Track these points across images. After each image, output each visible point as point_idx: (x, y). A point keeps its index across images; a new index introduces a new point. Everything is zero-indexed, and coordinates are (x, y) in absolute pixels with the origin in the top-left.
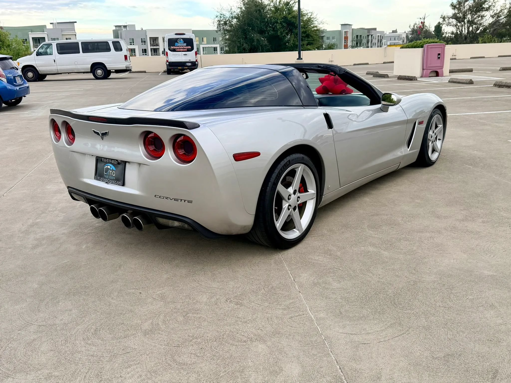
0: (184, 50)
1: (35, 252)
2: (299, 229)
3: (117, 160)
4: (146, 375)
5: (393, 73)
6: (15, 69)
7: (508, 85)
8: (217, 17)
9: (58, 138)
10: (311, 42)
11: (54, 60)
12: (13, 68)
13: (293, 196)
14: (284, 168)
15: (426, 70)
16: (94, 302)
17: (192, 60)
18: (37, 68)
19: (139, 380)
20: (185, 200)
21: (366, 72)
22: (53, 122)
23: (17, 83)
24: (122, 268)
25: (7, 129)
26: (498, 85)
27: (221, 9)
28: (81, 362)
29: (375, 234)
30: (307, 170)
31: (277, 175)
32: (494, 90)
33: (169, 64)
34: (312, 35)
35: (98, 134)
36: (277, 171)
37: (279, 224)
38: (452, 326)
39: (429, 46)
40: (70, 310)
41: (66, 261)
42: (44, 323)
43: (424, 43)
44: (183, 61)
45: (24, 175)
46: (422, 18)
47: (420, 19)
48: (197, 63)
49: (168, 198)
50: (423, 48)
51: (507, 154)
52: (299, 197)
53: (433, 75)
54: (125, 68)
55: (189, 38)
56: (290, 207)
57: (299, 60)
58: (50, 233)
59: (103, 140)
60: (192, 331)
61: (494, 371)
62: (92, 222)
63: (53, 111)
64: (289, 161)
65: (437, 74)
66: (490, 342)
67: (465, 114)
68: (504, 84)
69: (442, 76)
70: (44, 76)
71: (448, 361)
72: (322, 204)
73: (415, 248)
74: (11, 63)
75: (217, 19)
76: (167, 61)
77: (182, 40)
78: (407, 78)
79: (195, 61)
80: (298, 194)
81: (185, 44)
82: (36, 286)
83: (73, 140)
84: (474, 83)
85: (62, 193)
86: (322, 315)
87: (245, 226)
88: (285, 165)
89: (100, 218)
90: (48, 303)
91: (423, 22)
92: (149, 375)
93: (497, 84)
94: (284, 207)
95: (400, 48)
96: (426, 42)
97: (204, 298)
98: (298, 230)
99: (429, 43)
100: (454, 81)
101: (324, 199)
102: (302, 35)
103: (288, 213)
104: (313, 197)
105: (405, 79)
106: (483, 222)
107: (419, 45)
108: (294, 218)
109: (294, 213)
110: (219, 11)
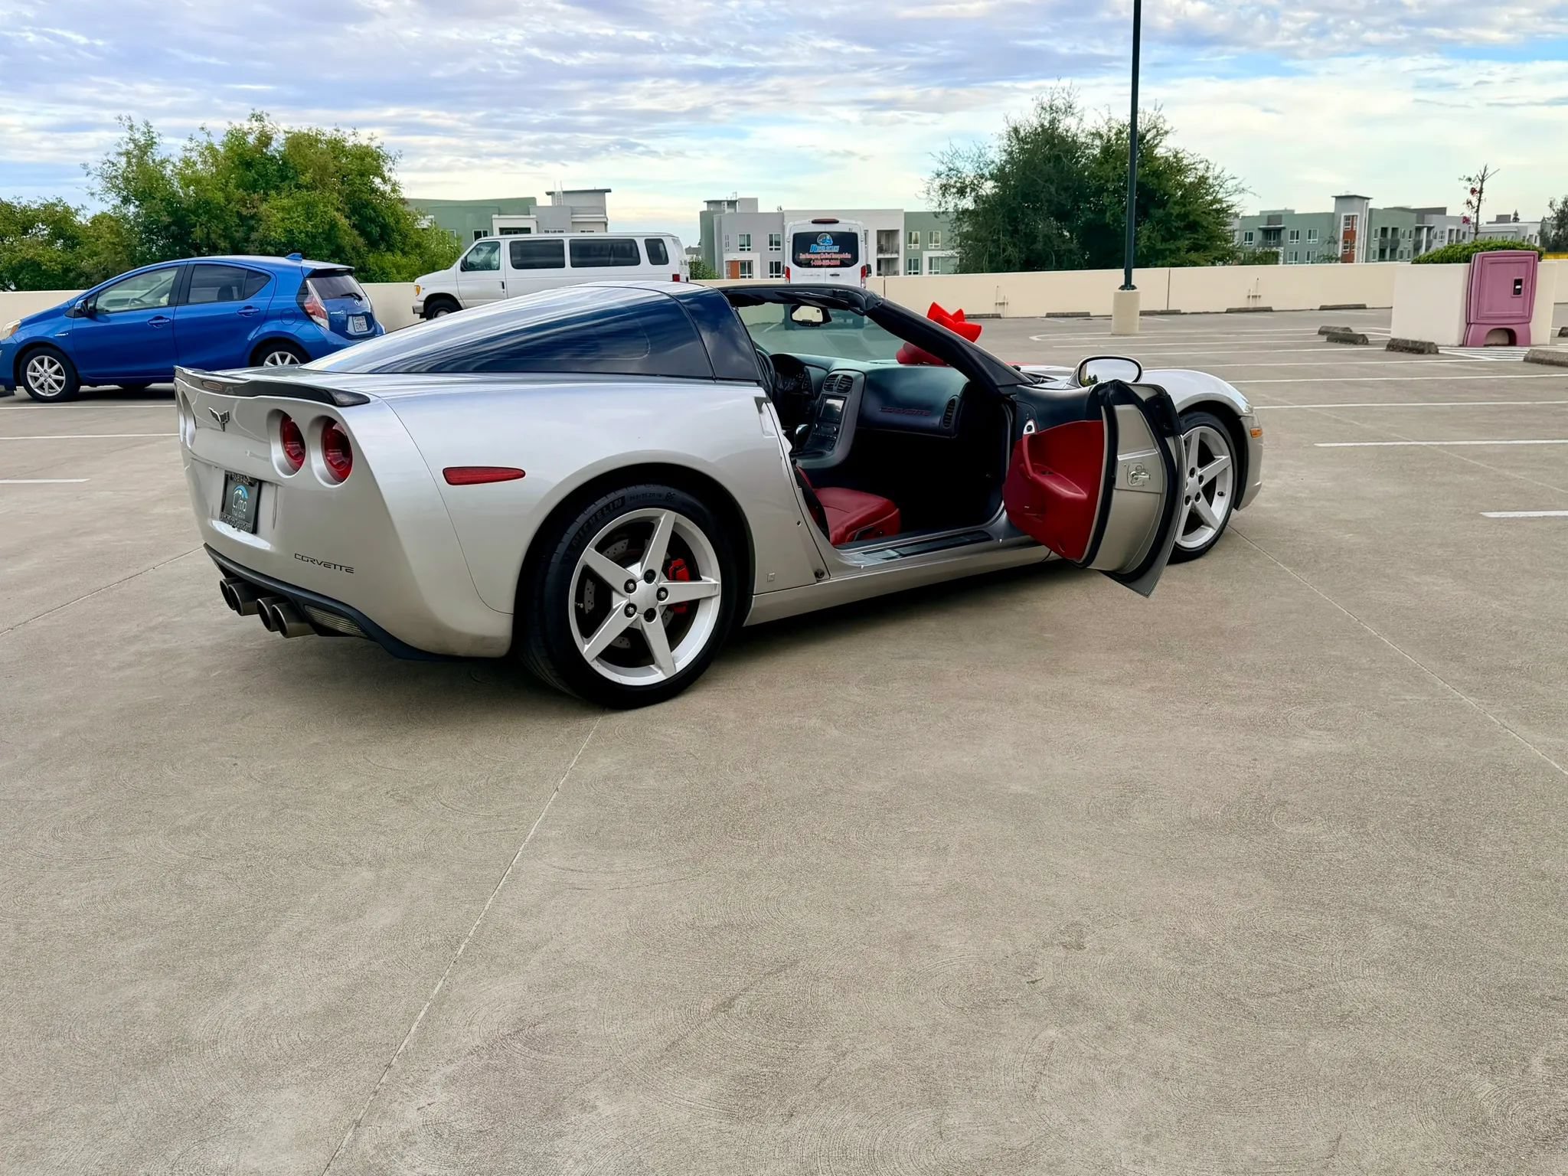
0: (833, 263)
1: (113, 676)
2: (665, 666)
3: (250, 478)
5: (1389, 332)
8: (939, 175)
10: (1201, 242)
11: (503, 283)
13: (642, 584)
14: (602, 514)
15: (1478, 326)
20: (341, 567)
21: (1318, 329)
23: (355, 332)
24: (247, 718)
27: (951, 154)
29: (859, 695)
30: (688, 527)
31: (580, 528)
34: (1205, 224)
35: (216, 417)
36: (581, 519)
39: (1486, 259)
41: (156, 697)
43: (1475, 249)
46: (1473, 177)
47: (1467, 184)
49: (314, 560)
50: (1470, 262)
53: (1500, 342)
55: (847, 230)
56: (631, 610)
57: (1126, 291)
58: (174, 644)
59: (224, 430)
64: (623, 498)
65: (1511, 339)
67: (1451, 443)
72: (753, 618)
73: (913, 728)
74: (349, 286)
75: (937, 183)
77: (828, 237)
78: (1410, 345)
80: (660, 582)
81: (836, 248)
82: (58, 735)
87: (485, 639)
88: (607, 506)
90: (50, 764)
91: (1478, 189)
94: (614, 607)
95: (1413, 263)
96: (1482, 247)
97: (347, 785)
99: (1491, 249)
100: (1537, 357)
101: (756, 602)
102: (1175, 224)
103: (627, 622)
104: (713, 594)
105: (1406, 349)
106: (1152, 690)
107: (1458, 255)
108: (647, 637)
109: (648, 626)
110: (946, 160)
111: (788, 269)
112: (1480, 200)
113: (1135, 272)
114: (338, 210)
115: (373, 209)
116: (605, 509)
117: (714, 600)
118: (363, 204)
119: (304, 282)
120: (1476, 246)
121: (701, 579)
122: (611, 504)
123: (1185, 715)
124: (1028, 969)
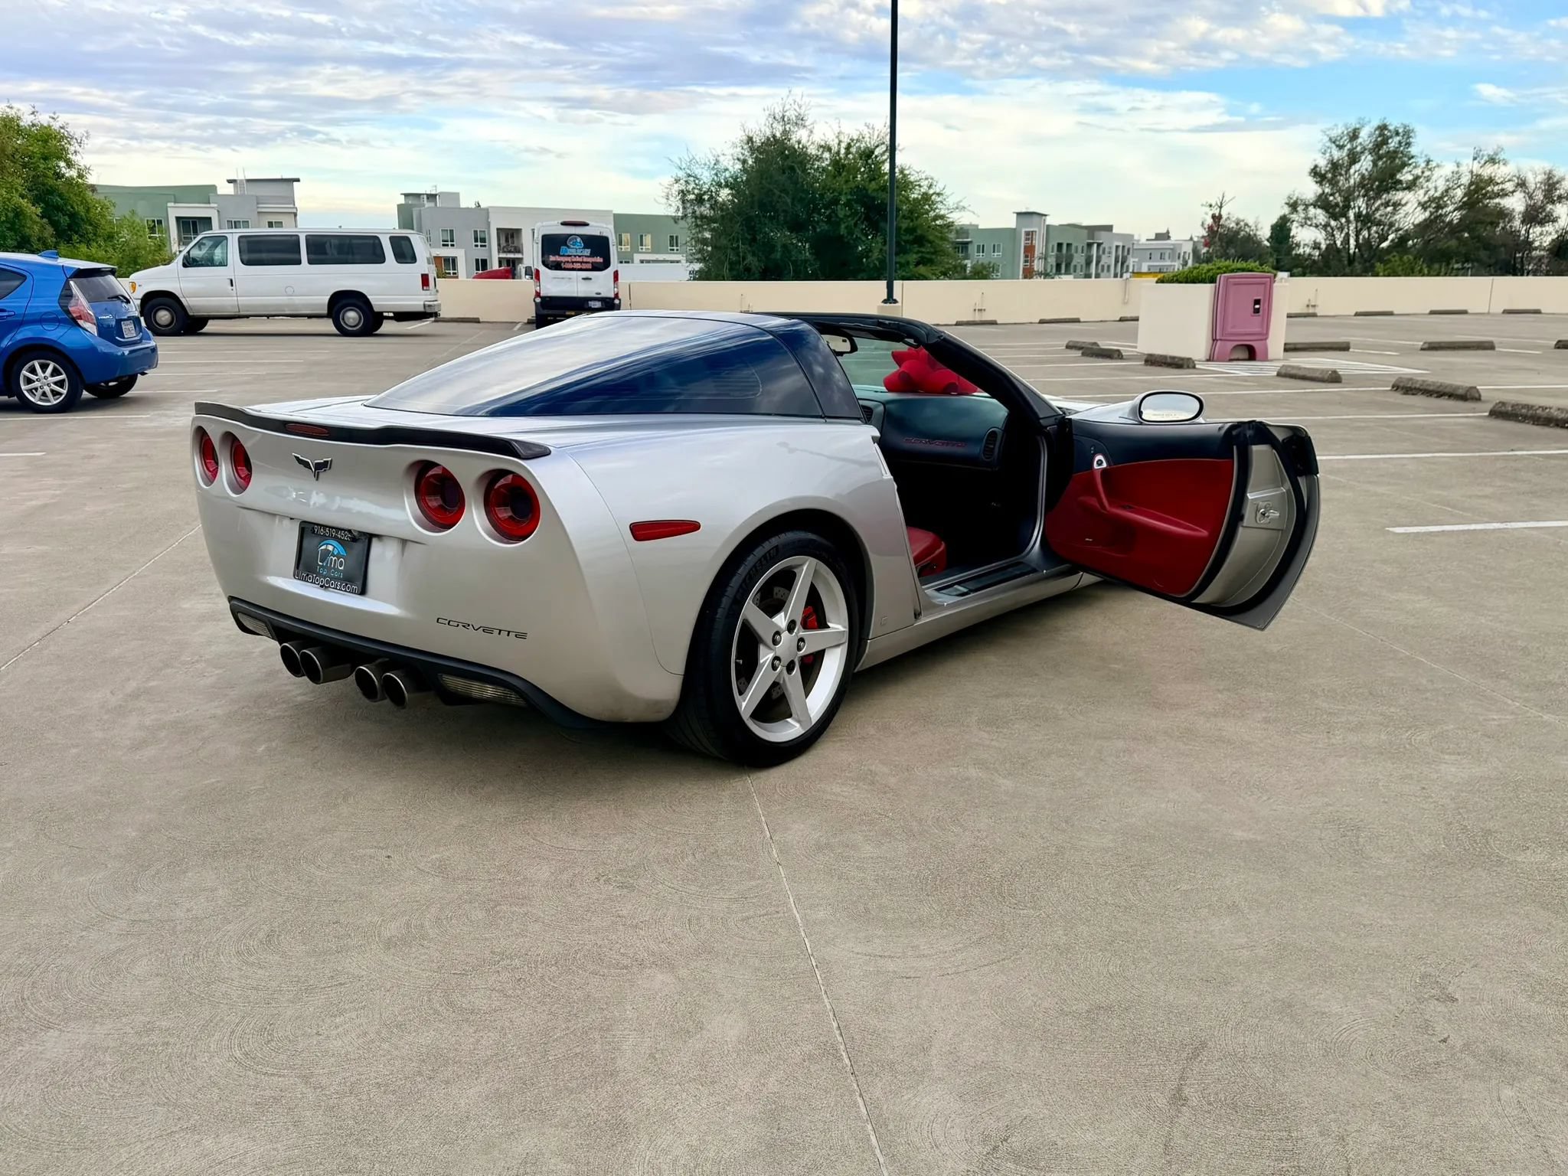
0: (584, 266)
1: (137, 757)
2: (801, 719)
3: (350, 531)
4: (378, 1033)
5: (1137, 347)
6: (123, 302)
7: (1428, 388)
8: (677, 181)
9: (212, 474)
10: (928, 256)
11: (231, 281)
12: (117, 297)
13: (785, 635)
14: (761, 564)
15: (1223, 342)
16: (271, 873)
17: (603, 295)
18: (183, 300)
19: (360, 1041)
20: (509, 632)
21: (1065, 343)
22: (201, 435)
23: (124, 338)
24: (351, 800)
25: (93, 457)
26: (1403, 388)
27: (688, 160)
28: (225, 1002)
29: (992, 740)
30: (824, 574)
31: (744, 581)
32: (1391, 400)
33: (541, 302)
34: (931, 238)
35: (306, 465)
36: (743, 571)
37: (746, 704)
38: (1125, 948)
39: (1230, 280)
40: (213, 890)
41: (213, 780)
42: (147, 915)
43: (1218, 271)
44: (581, 295)
45: (127, 573)
46: (1214, 204)
47: (1208, 209)
48: (617, 301)
49: (469, 625)
50: (1216, 282)
51: (1374, 561)
53: (1241, 356)
54: (422, 309)
55: (597, 234)
56: (776, 662)
57: (888, 305)
58: (177, 714)
59: (317, 480)
60: (503, 942)
61: (1196, 1044)
62: (289, 691)
63: (202, 408)
64: (778, 546)
65: (1251, 354)
66: (1205, 983)
68: (1418, 386)
69: (1265, 359)
70: (203, 321)
71: (1094, 1021)
72: (865, 663)
73: (1080, 774)
74: (112, 287)
75: (677, 187)
76: (538, 294)
77: (579, 240)
78: (1169, 360)
79: (613, 296)
80: (799, 632)
81: (587, 252)
82: (134, 834)
83: (247, 479)
84: (1343, 381)
85: (219, 620)
86: (821, 915)
87: (656, 703)
88: (764, 556)
89: (304, 675)
90: (158, 872)
91: (1216, 213)
92: (384, 1033)
93: (1401, 384)
94: (761, 661)
95: (1157, 282)
96: (1224, 269)
97: (544, 872)
98: (799, 721)
99: (1232, 271)
100: (1289, 371)
101: (869, 647)
102: (904, 238)
103: (773, 676)
104: (841, 642)
105: (1165, 363)
106: (1266, 720)
107: (1203, 276)
108: (787, 689)
109: (789, 679)
110: (684, 166)
111: (538, 271)
113: (897, 284)
114: (22, 196)
115: (60, 195)
117: (841, 647)
118: (47, 190)
119: (67, 283)
123: (1320, 746)
124: (1426, 1027)
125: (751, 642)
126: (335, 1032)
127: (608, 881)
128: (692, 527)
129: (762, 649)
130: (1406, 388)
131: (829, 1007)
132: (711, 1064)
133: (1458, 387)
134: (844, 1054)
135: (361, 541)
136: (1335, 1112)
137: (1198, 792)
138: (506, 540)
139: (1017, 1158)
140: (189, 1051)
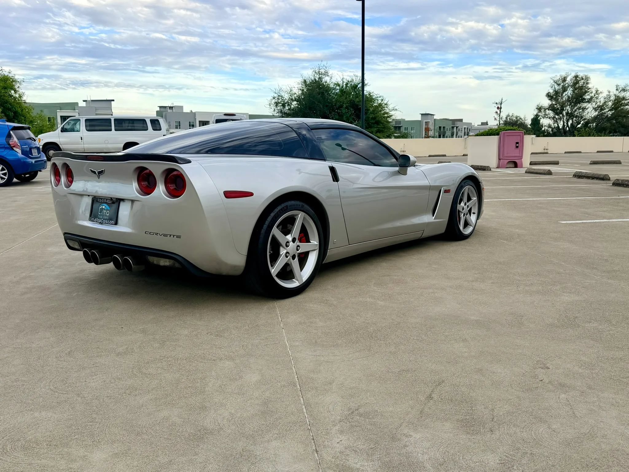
1: (23, 297)
2: (299, 280)
3: (112, 199)
6: (33, 140)
7: (588, 175)
8: (274, 98)
9: (58, 181)
10: (381, 129)
11: (82, 138)
12: (30, 138)
13: (291, 243)
14: (280, 212)
15: (503, 160)
16: (73, 333)
19: (102, 383)
20: (174, 236)
22: (55, 167)
23: (33, 155)
24: (109, 311)
26: (578, 176)
27: (279, 90)
28: (49, 372)
30: (308, 219)
31: (272, 219)
32: (572, 180)
34: (382, 122)
35: (94, 172)
36: (272, 215)
37: (274, 271)
38: (418, 352)
39: (505, 134)
40: (49, 338)
41: (53, 304)
45: (26, 239)
46: (498, 102)
47: (496, 105)
49: (158, 234)
50: (499, 135)
51: (551, 232)
52: (298, 246)
53: (511, 166)
56: (287, 255)
58: (41, 284)
59: (99, 178)
60: (165, 353)
61: (440, 381)
64: (287, 206)
65: (516, 165)
66: (448, 363)
68: (584, 175)
69: (522, 167)
71: (400, 374)
72: (327, 260)
73: (412, 300)
74: (29, 135)
75: (274, 101)
78: (480, 167)
80: (297, 243)
82: (18, 321)
83: (71, 182)
84: (553, 174)
86: (297, 343)
87: (236, 266)
88: (282, 209)
89: (93, 262)
90: (27, 333)
91: (500, 107)
93: (577, 174)
94: (281, 254)
95: (475, 136)
96: (503, 129)
97: (185, 332)
98: (297, 280)
99: (506, 130)
100: (531, 171)
101: (329, 253)
102: (371, 121)
103: (286, 260)
104: (316, 249)
105: (478, 169)
106: (492, 283)
107: (494, 133)
108: (293, 267)
109: (293, 262)
110: (277, 92)
112: (500, 112)
115: (10, 104)
116: (281, 210)
117: (315, 251)
118: (5, 101)
119: (9, 132)
120: (501, 129)
121: (310, 242)
122: (283, 209)
123: (513, 291)
124: (535, 377)
125: (276, 245)
126: (92, 381)
127: (212, 334)
128: (250, 194)
129: (281, 248)
130: (579, 176)
131: (294, 371)
132: (244, 389)
133: (601, 175)
134: (298, 385)
135: (117, 202)
136: (492, 402)
137: (459, 305)
138: (173, 198)
139: (361, 415)
140: (32, 387)
